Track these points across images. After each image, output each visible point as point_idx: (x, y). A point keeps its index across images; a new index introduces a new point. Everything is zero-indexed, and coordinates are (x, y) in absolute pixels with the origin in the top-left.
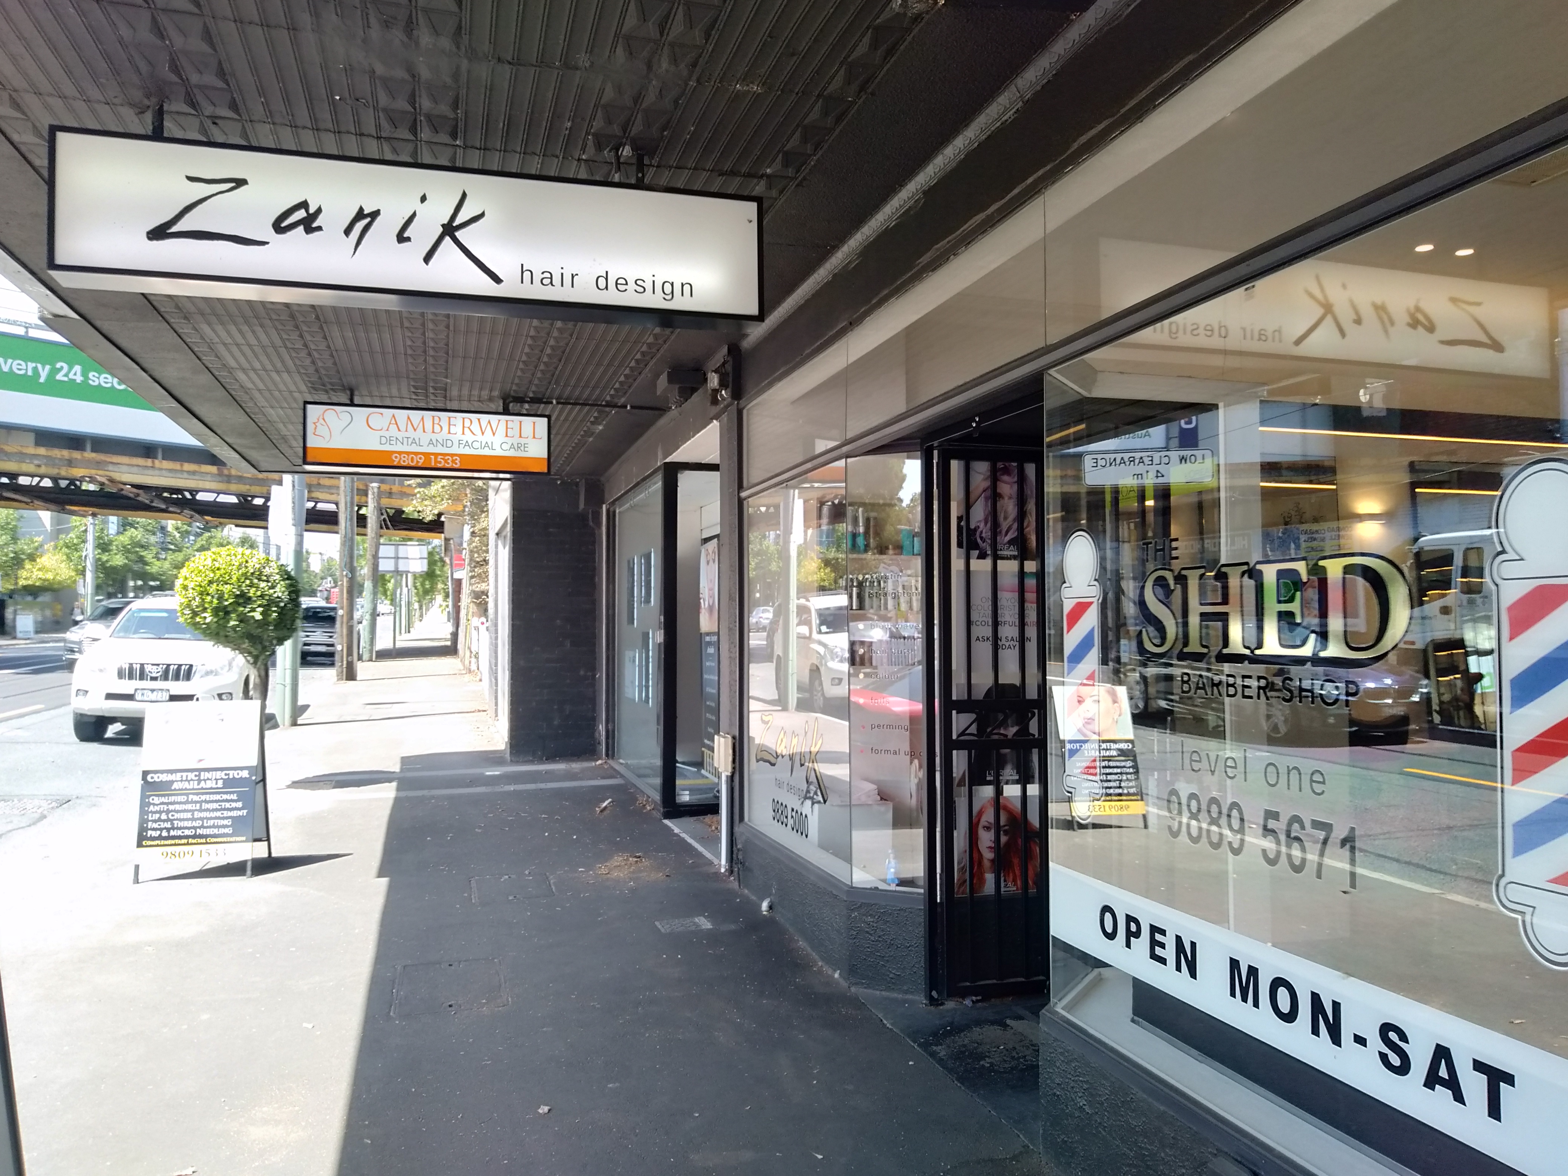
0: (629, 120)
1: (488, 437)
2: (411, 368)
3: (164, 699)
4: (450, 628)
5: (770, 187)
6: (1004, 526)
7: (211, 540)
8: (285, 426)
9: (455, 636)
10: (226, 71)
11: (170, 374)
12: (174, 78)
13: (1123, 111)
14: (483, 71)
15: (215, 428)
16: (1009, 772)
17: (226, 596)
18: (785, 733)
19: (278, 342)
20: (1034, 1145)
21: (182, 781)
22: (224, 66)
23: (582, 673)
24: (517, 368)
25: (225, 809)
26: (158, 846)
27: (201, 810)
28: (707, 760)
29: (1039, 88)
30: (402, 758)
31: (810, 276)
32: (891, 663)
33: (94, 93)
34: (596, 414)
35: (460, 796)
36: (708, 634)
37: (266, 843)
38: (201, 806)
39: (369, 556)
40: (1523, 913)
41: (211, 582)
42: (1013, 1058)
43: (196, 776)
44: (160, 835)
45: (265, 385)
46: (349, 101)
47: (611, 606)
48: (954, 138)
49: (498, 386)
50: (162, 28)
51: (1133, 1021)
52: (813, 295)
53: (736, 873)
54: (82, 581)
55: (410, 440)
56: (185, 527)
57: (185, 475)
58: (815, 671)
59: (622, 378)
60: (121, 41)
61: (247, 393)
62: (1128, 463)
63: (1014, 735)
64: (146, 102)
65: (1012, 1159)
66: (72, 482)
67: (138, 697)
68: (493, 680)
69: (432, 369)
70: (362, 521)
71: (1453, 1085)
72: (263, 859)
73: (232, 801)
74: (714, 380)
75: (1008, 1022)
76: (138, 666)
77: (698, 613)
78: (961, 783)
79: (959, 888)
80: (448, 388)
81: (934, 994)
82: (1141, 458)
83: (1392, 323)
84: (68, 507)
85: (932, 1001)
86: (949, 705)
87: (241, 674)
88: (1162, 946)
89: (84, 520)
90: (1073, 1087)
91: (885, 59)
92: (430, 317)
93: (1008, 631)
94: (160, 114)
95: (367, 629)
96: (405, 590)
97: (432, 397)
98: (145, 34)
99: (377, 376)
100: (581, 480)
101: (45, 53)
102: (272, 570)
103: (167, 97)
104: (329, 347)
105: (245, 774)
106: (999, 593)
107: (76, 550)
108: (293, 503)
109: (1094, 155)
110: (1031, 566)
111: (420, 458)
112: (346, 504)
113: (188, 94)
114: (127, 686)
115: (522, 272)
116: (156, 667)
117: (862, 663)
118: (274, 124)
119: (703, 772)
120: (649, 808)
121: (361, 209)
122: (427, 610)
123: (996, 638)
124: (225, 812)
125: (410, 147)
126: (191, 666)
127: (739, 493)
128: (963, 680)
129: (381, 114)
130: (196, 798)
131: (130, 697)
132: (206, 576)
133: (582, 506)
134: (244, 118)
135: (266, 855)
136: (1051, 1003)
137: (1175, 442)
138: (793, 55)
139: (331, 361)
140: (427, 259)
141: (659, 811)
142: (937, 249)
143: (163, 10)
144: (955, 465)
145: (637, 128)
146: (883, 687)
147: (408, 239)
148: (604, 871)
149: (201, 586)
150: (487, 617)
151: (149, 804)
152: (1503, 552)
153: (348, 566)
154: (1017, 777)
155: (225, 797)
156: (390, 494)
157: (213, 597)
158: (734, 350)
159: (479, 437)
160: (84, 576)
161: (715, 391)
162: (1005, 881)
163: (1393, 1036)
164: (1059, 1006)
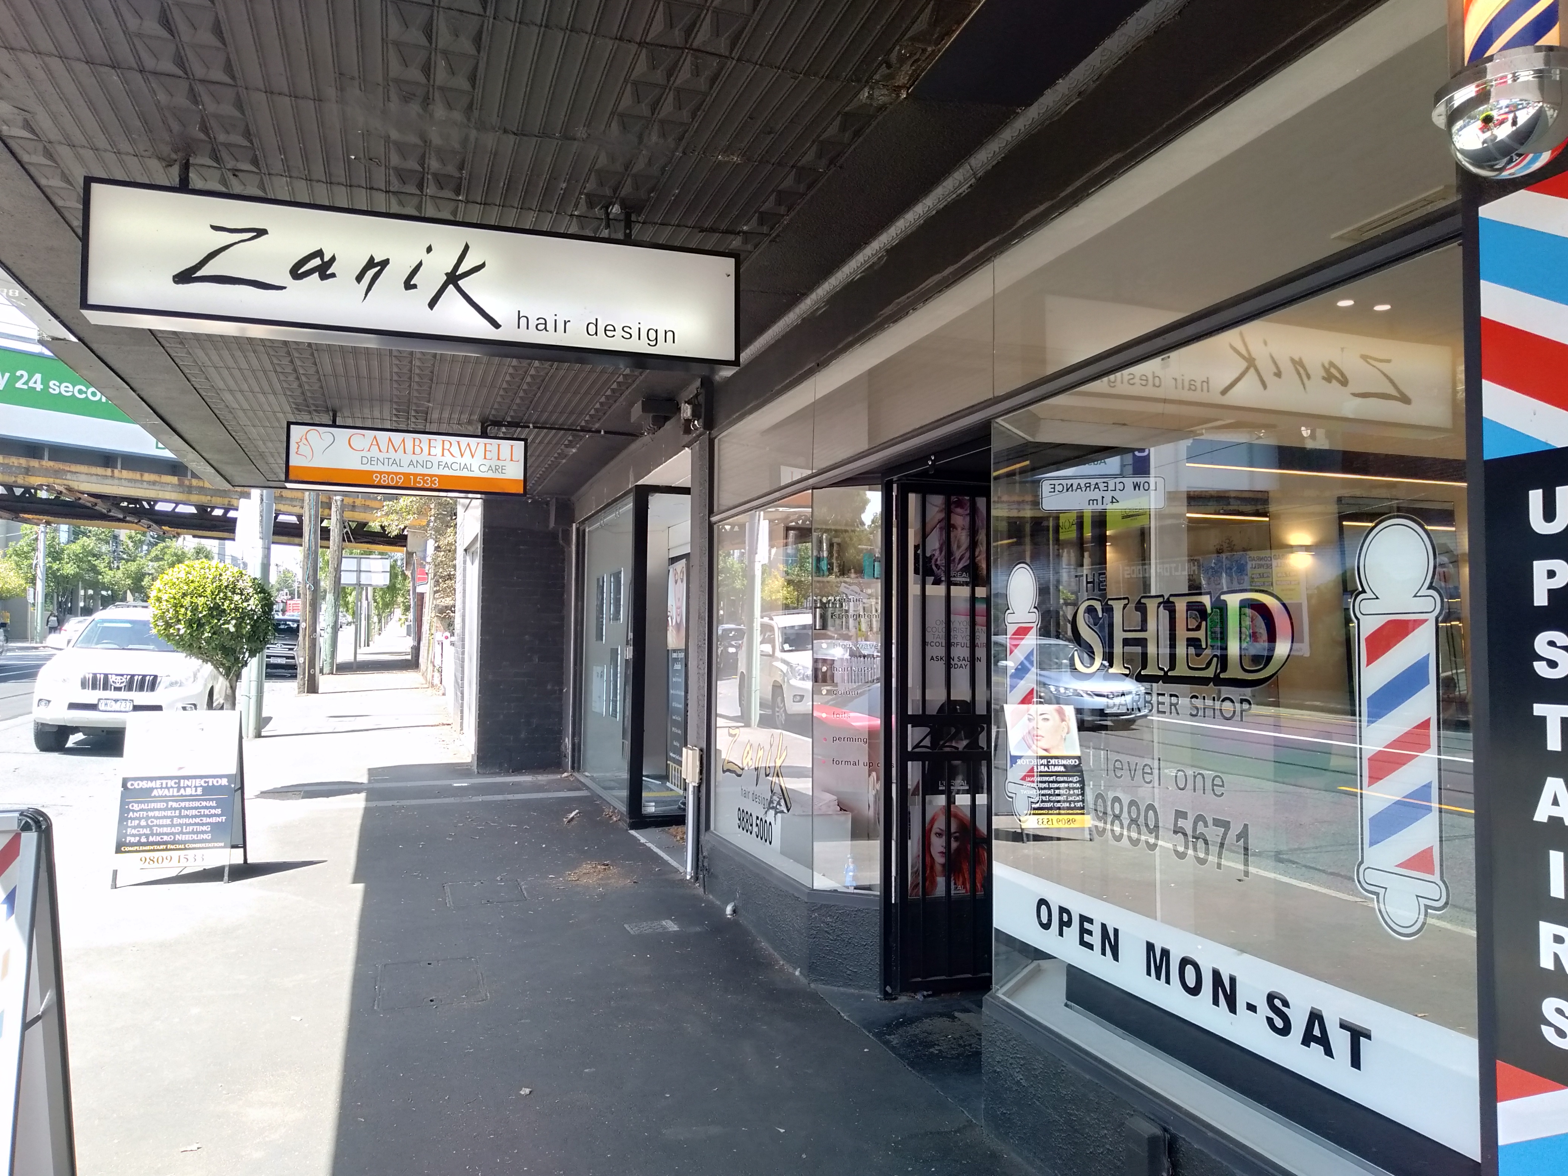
0: (620, 182)
1: (467, 459)
2: (395, 392)
3: (127, 709)
4: (410, 642)
5: (745, 242)
6: (957, 554)
7: (166, 550)
8: (264, 444)
9: (416, 650)
10: (252, 132)
11: (157, 395)
12: (202, 136)
13: (1063, 194)
14: (489, 140)
15: (194, 445)
16: (959, 783)
17: (200, 609)
18: (751, 745)
19: (269, 367)
20: (975, 1118)
21: (161, 788)
22: (251, 128)
23: (549, 687)
24: (497, 395)
25: (204, 816)
26: (136, 851)
27: (180, 817)
28: (672, 773)
29: (990, 167)
30: (369, 770)
31: (780, 319)
32: (850, 680)
33: (125, 146)
34: (571, 438)
35: (430, 806)
36: (675, 651)
37: (242, 850)
38: (180, 813)
39: (331, 568)
40: (1377, 894)
41: (184, 595)
42: (960, 1045)
43: (175, 783)
44: (139, 841)
45: (250, 405)
46: (363, 161)
47: (579, 622)
48: (915, 205)
49: (478, 411)
50: (197, 95)
51: (1066, 1005)
52: (783, 336)
53: (701, 880)
54: (32, 590)
55: (391, 461)
56: (139, 536)
57: (145, 485)
58: (777, 688)
59: (598, 406)
60: (158, 103)
61: (231, 412)
62: (1084, 489)
63: (965, 748)
64: (174, 156)
65: (955, 1132)
66: (27, 490)
67: (101, 707)
68: (459, 694)
69: (416, 394)
70: (325, 533)
71: (1324, 1041)
72: (239, 865)
73: (211, 807)
74: (687, 411)
75: (956, 1014)
76: (102, 676)
77: (666, 630)
78: (915, 792)
79: (913, 890)
80: (430, 412)
81: (888, 989)
82: (1097, 484)
83: (1309, 377)
84: (21, 515)
85: (887, 996)
86: (905, 719)
87: (205, 685)
88: (1090, 933)
89: (35, 528)
90: (1011, 1064)
91: (853, 138)
92: (419, 356)
93: (960, 652)
94: (186, 167)
95: (329, 642)
96: (365, 603)
97: (413, 420)
98: (182, 100)
99: (361, 400)
100: (551, 499)
101: (86, 114)
102: (245, 584)
103: (194, 153)
104: (318, 372)
105: (224, 782)
106: (952, 616)
107: (26, 558)
108: (261, 516)
109: (1037, 231)
110: (981, 592)
111: (400, 478)
112: (310, 517)
113: (214, 150)
114: (90, 696)
115: (519, 319)
116: (119, 678)
117: (824, 681)
118: (290, 177)
119: (668, 784)
120: (615, 819)
121: (372, 259)
122: (386, 623)
123: (948, 658)
124: (204, 819)
125: (415, 201)
126: (156, 677)
127: (709, 517)
128: (919, 697)
129: (391, 171)
130: (175, 805)
131: (93, 707)
132: (180, 588)
133: (552, 524)
134: (263, 171)
135: (242, 862)
136: (993, 990)
137: (1130, 469)
138: (770, 133)
139: (319, 385)
140: (432, 304)
141: (626, 822)
142: (899, 303)
143: (200, 81)
144: (912, 498)
145: (626, 190)
146: (844, 701)
147: (415, 286)
148: (573, 877)
149: (175, 599)
150: (453, 634)
151: (129, 810)
152: (1364, 591)
153: (311, 578)
154: (967, 788)
155: (204, 804)
156: (353, 507)
157: (187, 609)
158: (707, 383)
159: (459, 459)
160: (35, 584)
161: (688, 421)
162: (955, 884)
163: (1277, 1002)
164: (1001, 992)
